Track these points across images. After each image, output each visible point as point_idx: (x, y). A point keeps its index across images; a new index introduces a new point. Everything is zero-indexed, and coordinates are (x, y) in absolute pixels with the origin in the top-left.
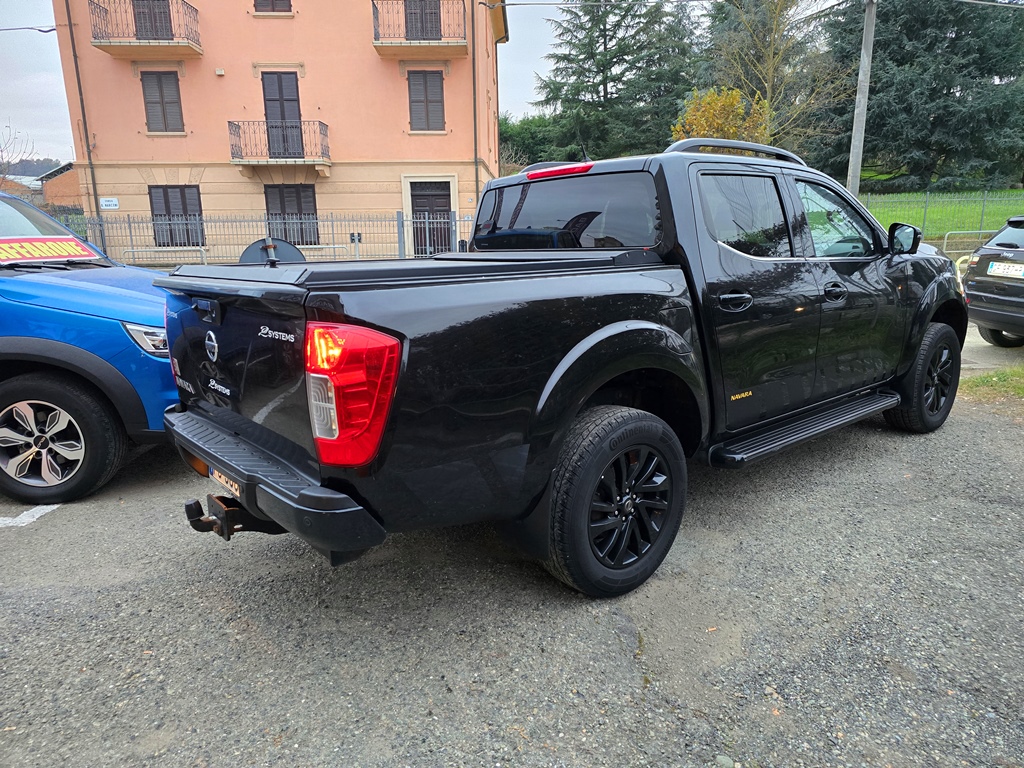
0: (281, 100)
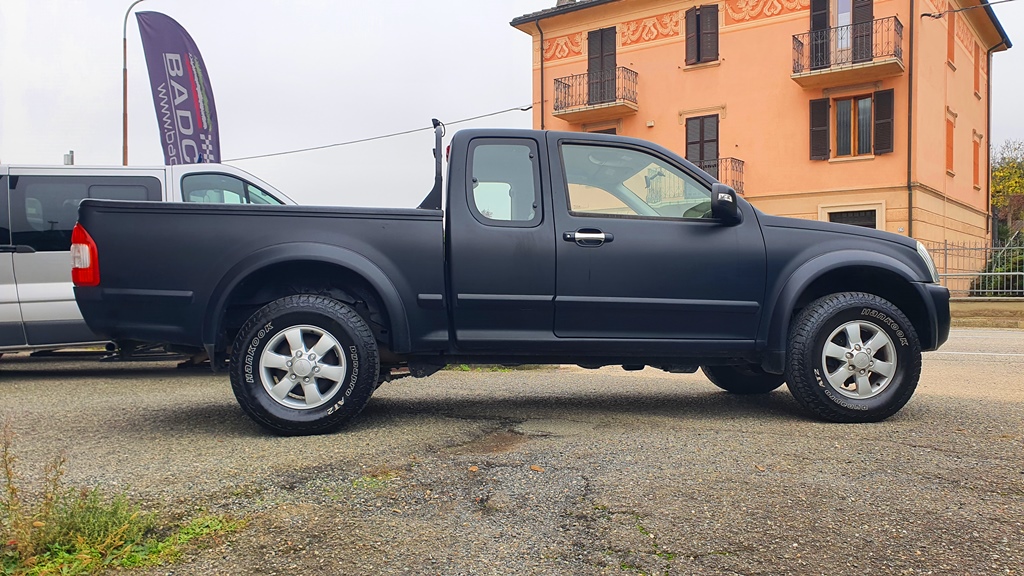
0: (702, 142)
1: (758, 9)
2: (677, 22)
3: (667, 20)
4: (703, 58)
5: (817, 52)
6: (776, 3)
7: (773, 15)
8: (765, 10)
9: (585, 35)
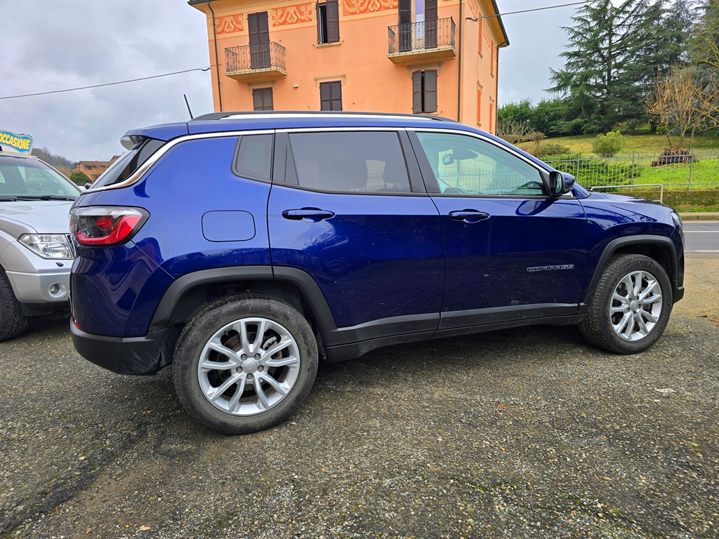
1: (365, 6)
2: (311, 11)
3: (303, 9)
4: (329, 40)
5: (404, 39)
6: (376, 2)
7: (374, 11)
8: (370, 7)
9: (246, 16)
